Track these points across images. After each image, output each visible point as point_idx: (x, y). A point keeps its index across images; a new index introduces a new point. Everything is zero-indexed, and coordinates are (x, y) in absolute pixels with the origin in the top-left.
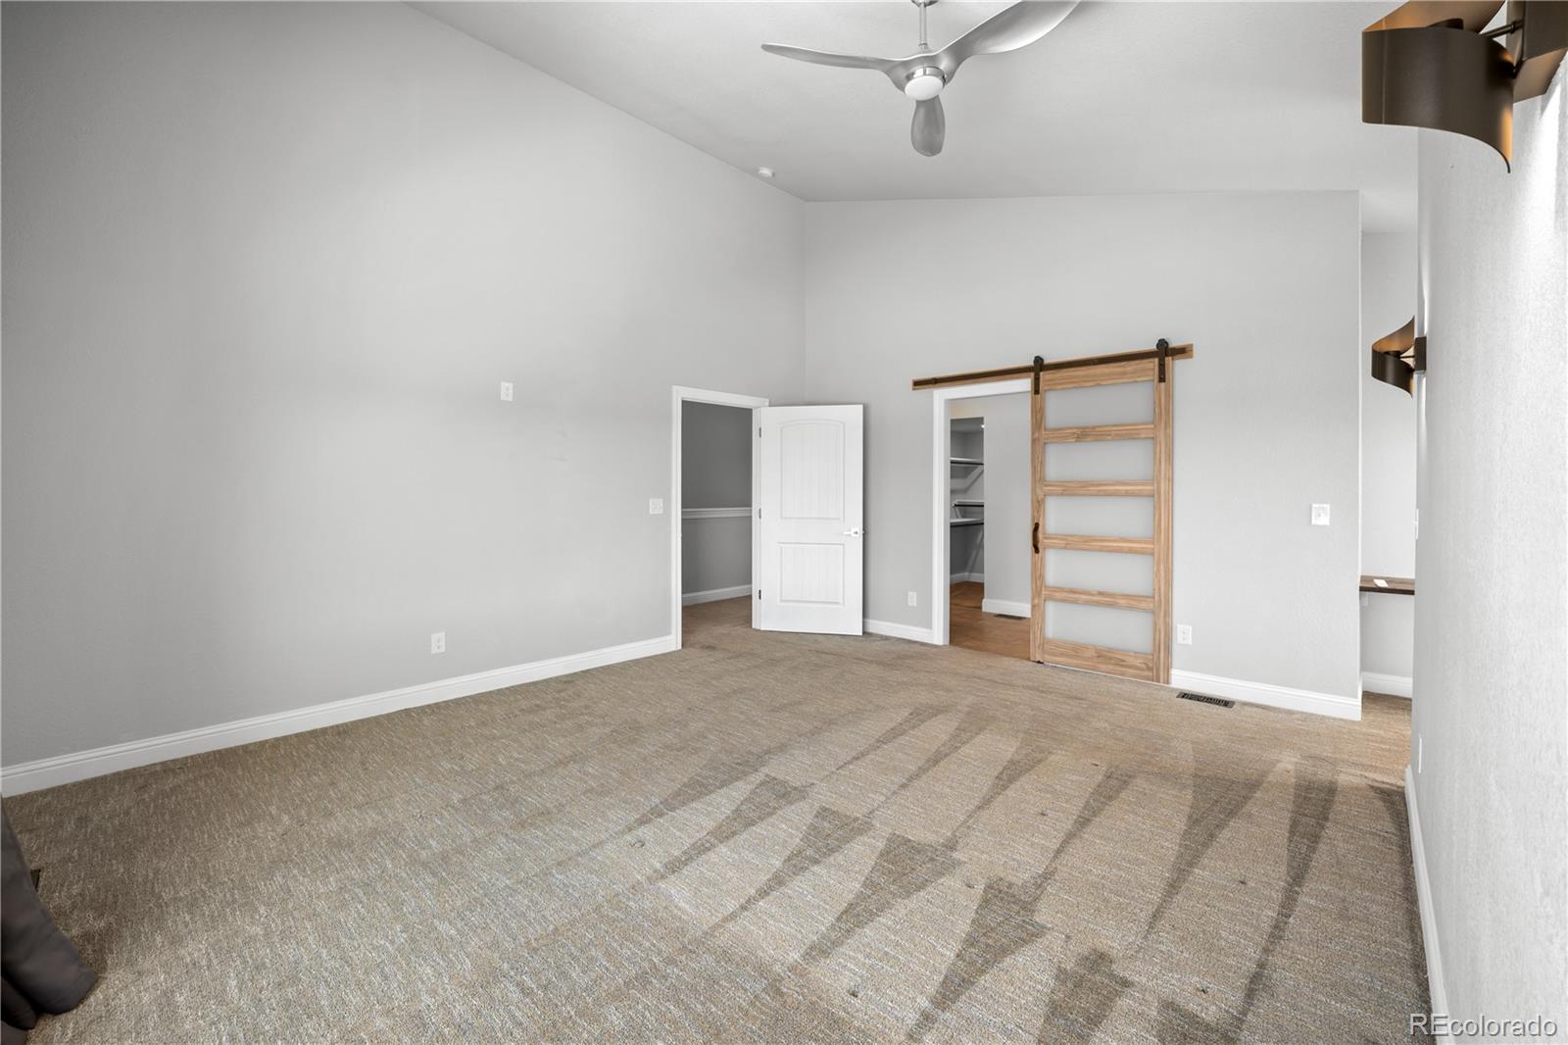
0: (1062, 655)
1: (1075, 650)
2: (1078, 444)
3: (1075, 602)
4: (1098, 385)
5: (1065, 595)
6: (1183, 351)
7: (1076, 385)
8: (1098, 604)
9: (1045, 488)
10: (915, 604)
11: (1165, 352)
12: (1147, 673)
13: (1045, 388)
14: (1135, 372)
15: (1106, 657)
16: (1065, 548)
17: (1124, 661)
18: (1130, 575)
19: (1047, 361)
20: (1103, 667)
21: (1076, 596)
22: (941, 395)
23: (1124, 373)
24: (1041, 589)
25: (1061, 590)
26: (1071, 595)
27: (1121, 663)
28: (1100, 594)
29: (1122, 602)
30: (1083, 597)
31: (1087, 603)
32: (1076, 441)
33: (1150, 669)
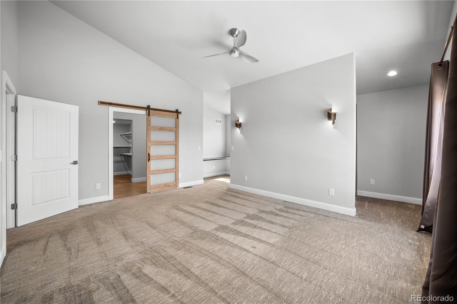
0: (156, 188)
1: (159, 186)
2: (160, 131)
3: (159, 173)
4: (165, 117)
5: (156, 172)
6: (180, 113)
7: (158, 116)
8: (164, 173)
9: (151, 143)
10: (100, 188)
11: (177, 112)
12: (175, 186)
13: (152, 115)
14: (172, 115)
15: (166, 185)
16: (156, 159)
17: (170, 185)
18: (170, 164)
19: (151, 107)
20: (165, 188)
21: (159, 172)
22: (112, 109)
23: (170, 115)
24: (150, 172)
25: (156, 171)
26: (158, 172)
27: (169, 186)
28: (165, 170)
29: (170, 171)
30: (161, 172)
31: (162, 173)
32: (159, 131)
33: (175, 185)
